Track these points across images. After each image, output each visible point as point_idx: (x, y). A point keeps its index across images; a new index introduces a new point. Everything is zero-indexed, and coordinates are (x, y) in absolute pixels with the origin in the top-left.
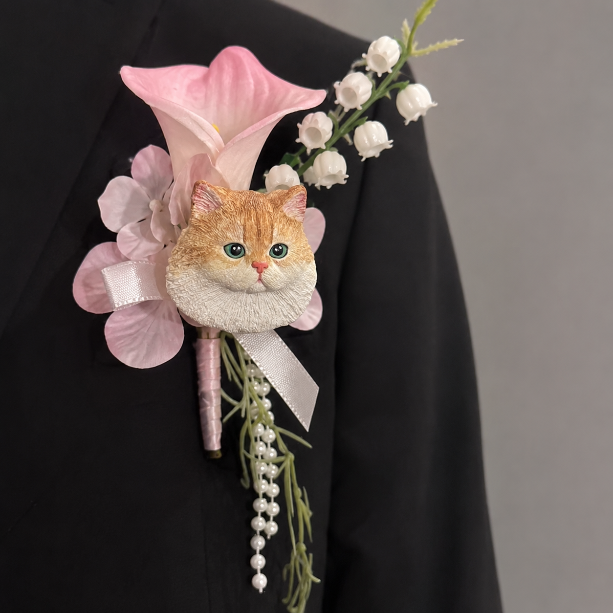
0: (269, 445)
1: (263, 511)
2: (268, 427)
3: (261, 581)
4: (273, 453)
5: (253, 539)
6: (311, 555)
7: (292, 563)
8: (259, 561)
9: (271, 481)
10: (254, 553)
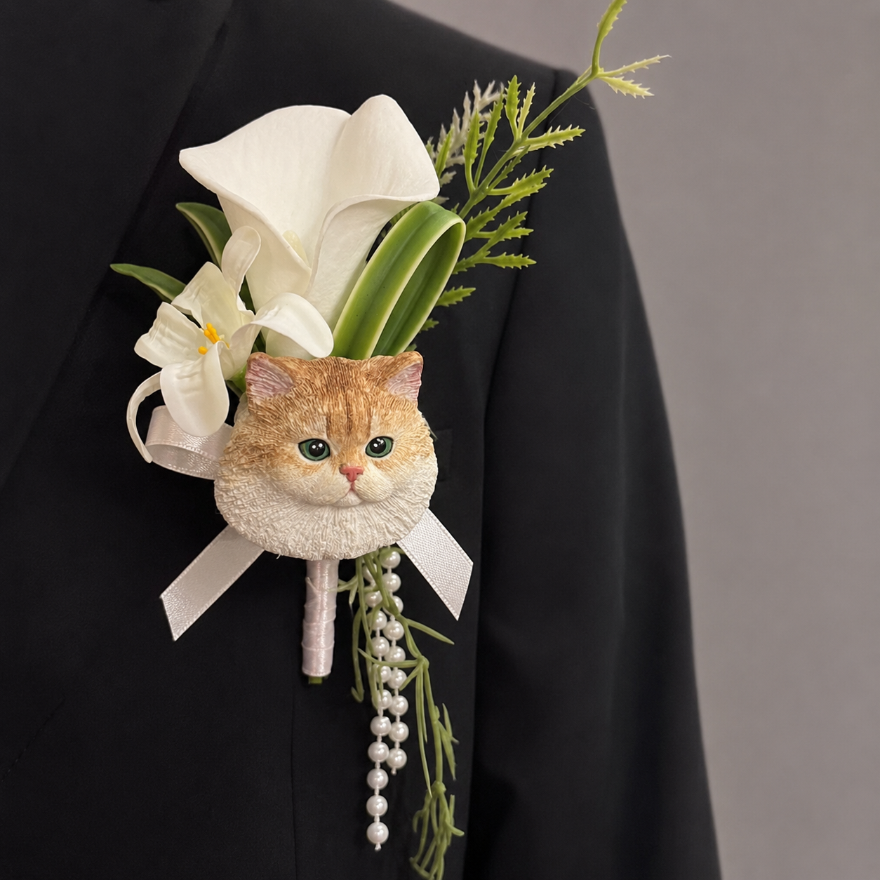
0: (394, 643)
1: (384, 734)
2: (393, 618)
3: (379, 833)
4: (399, 654)
5: (370, 774)
6: (453, 797)
7: (426, 809)
8: (378, 805)
9: (397, 693)
10: (372, 793)
